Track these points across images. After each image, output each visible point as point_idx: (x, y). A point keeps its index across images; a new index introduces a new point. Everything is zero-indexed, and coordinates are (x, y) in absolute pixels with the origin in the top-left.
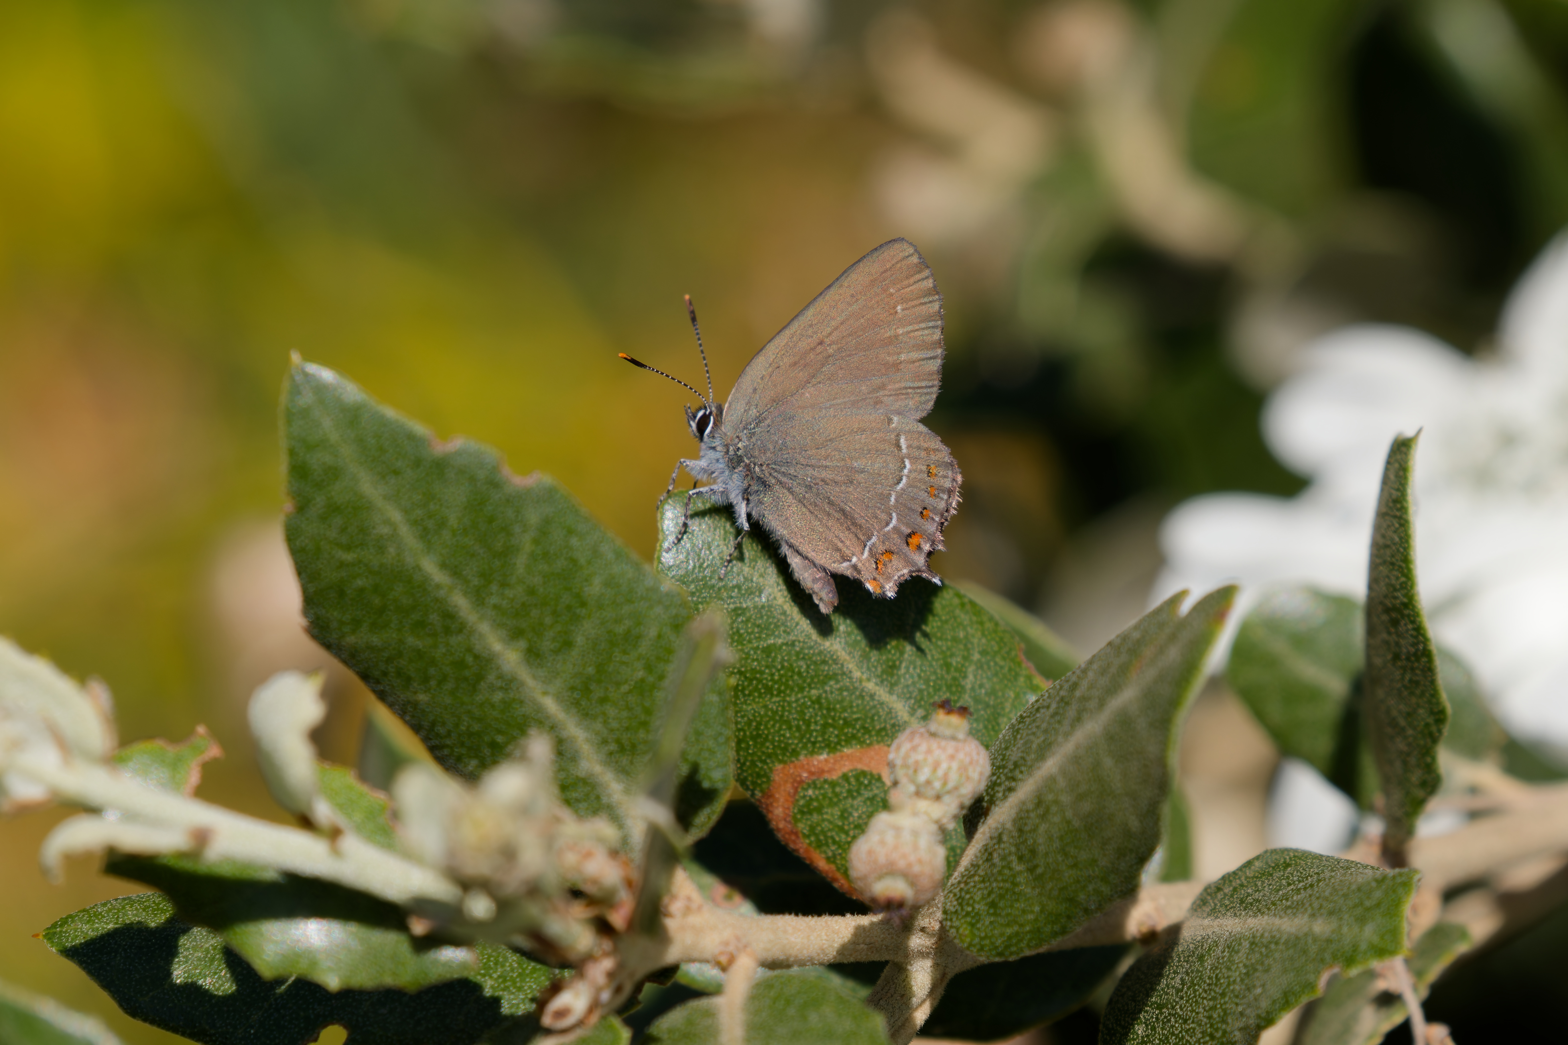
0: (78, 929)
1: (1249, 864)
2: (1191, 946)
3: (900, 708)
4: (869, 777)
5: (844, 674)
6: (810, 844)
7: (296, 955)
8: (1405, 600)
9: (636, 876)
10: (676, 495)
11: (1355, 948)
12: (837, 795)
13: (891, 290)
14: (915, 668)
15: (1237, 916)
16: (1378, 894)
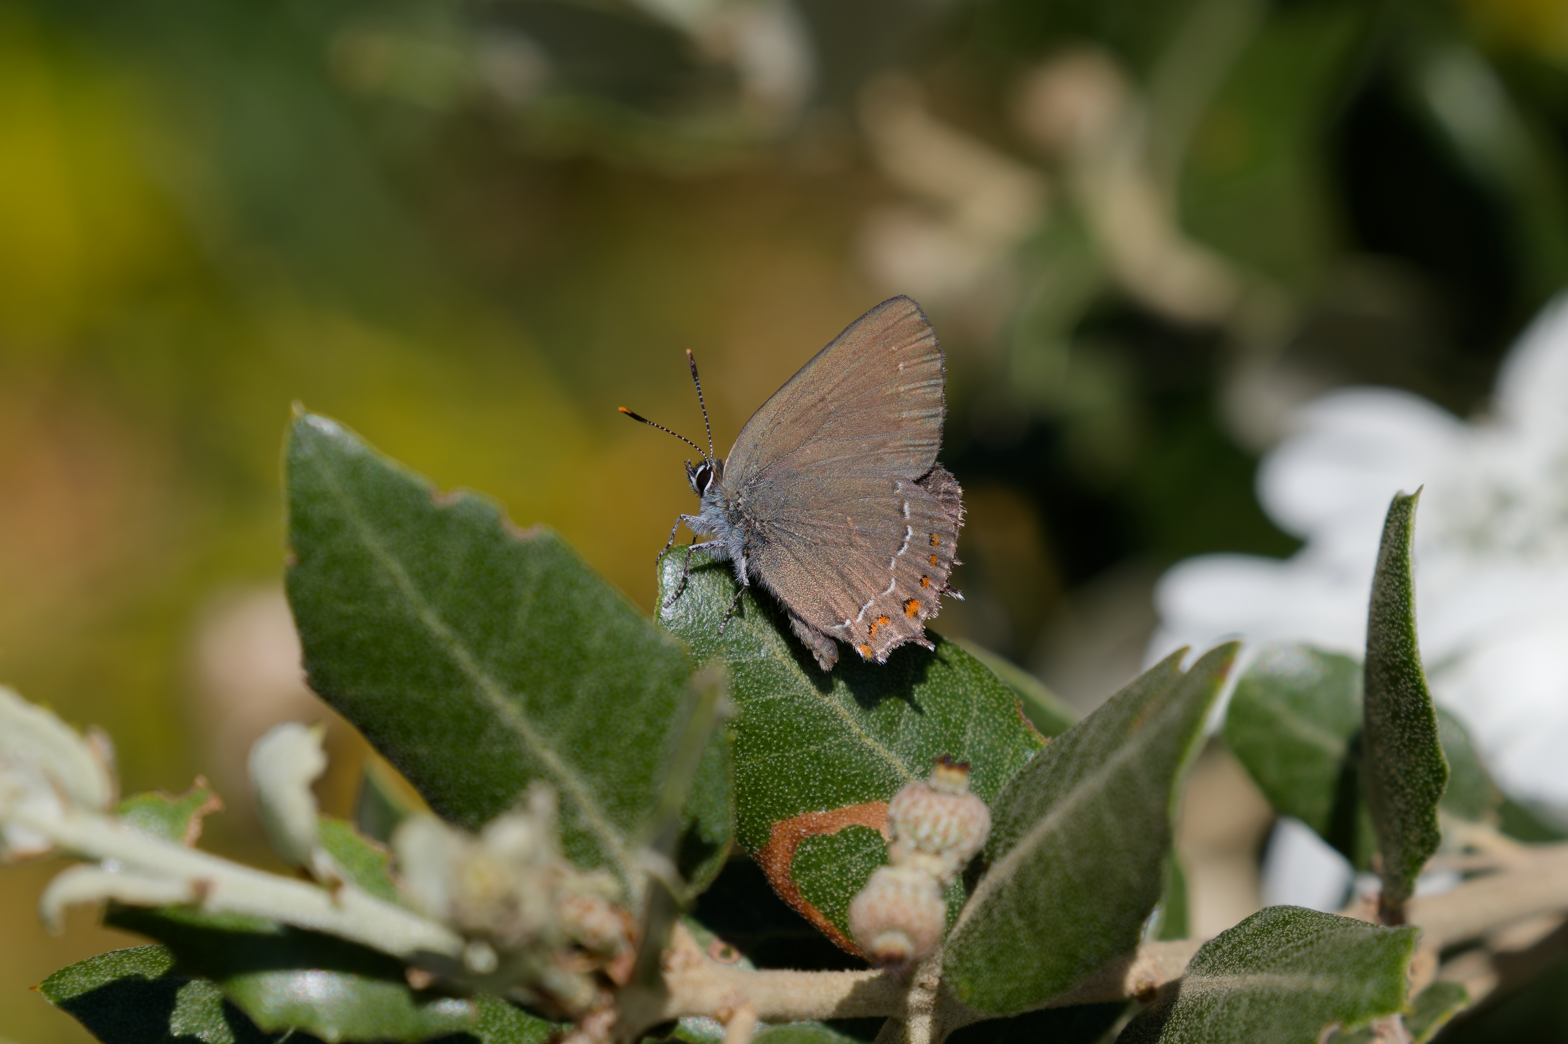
0: (75, 981)
1: (1247, 922)
2: (1190, 1003)
3: (900, 765)
4: (867, 833)
5: (843, 729)
6: (808, 900)
7: (294, 1008)
8: (1405, 658)
9: (636, 929)
10: (675, 550)
11: (1355, 1004)
12: (835, 851)
13: (894, 348)
14: (914, 724)
15: (1236, 973)
16: (1378, 952)
